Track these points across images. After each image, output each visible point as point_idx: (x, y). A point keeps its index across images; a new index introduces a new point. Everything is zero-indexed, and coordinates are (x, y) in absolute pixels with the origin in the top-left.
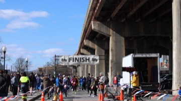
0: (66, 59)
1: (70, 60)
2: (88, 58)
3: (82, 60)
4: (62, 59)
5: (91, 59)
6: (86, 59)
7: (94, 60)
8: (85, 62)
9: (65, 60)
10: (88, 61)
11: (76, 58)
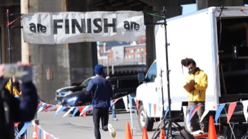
0: (43, 24)
1: (56, 26)
2: (110, 22)
3: (94, 27)
4: (32, 26)
5: (120, 25)
6: (107, 25)
7: (130, 26)
8: (102, 34)
9: (41, 28)
10: (111, 29)
11: (74, 22)
